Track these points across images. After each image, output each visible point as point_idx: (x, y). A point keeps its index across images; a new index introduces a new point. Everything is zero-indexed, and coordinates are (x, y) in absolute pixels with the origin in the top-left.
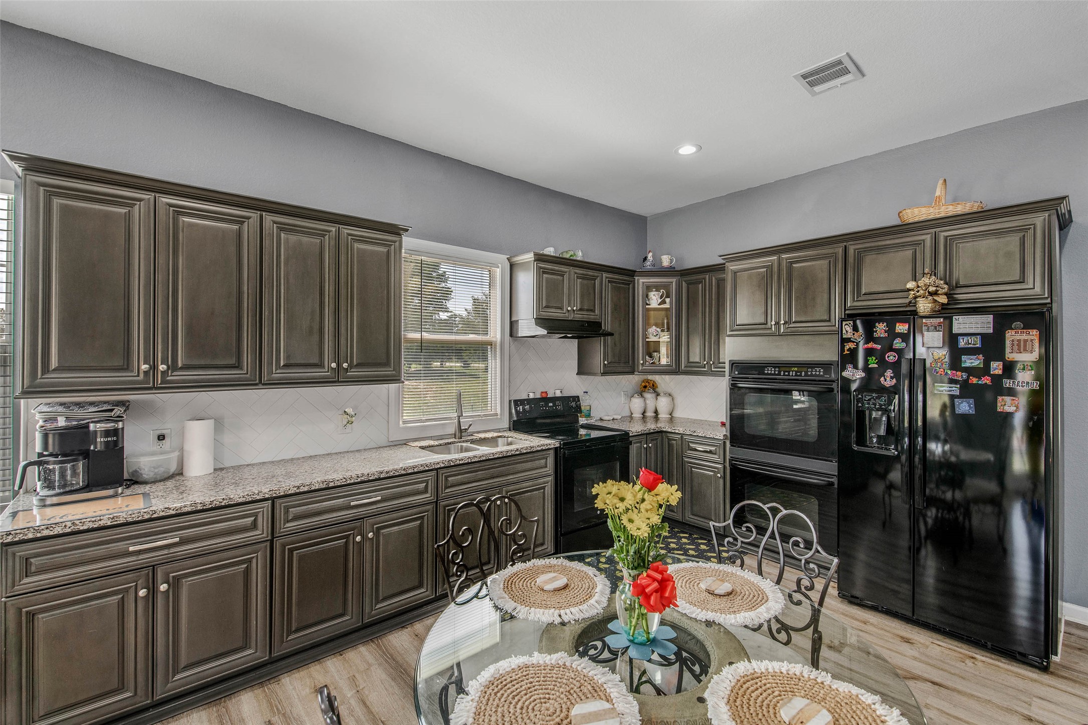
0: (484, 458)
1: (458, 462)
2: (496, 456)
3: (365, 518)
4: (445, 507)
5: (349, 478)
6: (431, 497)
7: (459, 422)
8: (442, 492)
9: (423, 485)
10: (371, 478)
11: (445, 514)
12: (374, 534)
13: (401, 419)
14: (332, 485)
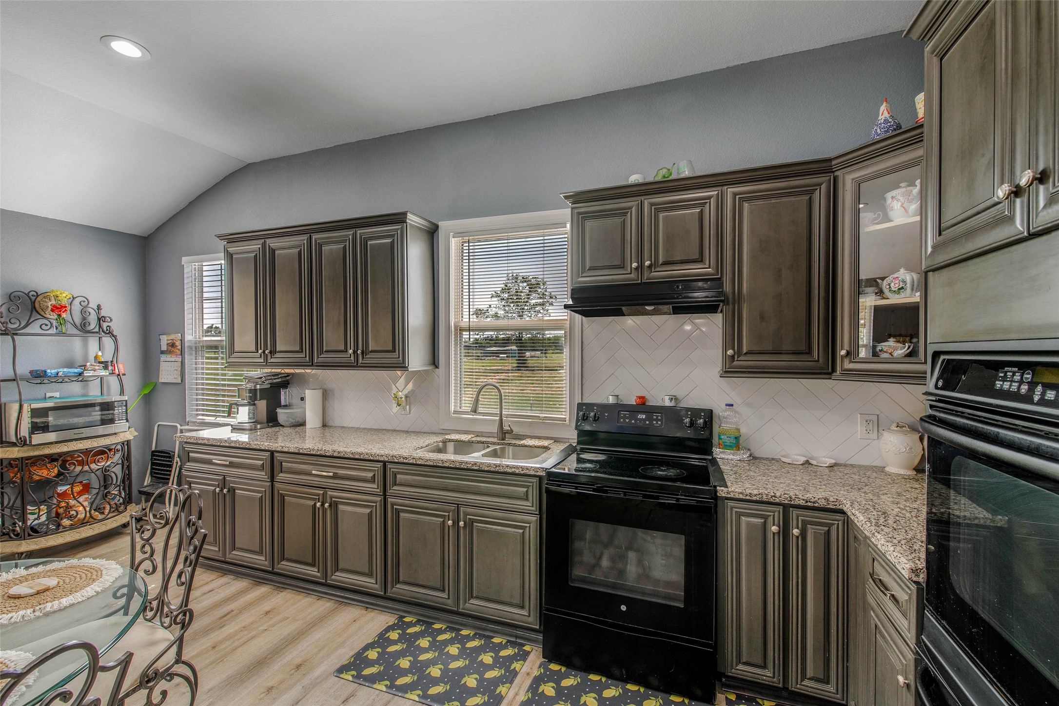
0: (431, 463)
1: (402, 459)
2: (447, 465)
3: (325, 488)
4: (393, 504)
5: (313, 450)
6: (378, 489)
7: (501, 420)
8: (390, 487)
9: (370, 475)
10: (327, 454)
11: (392, 512)
12: (330, 506)
13: (452, 409)
14: (301, 451)
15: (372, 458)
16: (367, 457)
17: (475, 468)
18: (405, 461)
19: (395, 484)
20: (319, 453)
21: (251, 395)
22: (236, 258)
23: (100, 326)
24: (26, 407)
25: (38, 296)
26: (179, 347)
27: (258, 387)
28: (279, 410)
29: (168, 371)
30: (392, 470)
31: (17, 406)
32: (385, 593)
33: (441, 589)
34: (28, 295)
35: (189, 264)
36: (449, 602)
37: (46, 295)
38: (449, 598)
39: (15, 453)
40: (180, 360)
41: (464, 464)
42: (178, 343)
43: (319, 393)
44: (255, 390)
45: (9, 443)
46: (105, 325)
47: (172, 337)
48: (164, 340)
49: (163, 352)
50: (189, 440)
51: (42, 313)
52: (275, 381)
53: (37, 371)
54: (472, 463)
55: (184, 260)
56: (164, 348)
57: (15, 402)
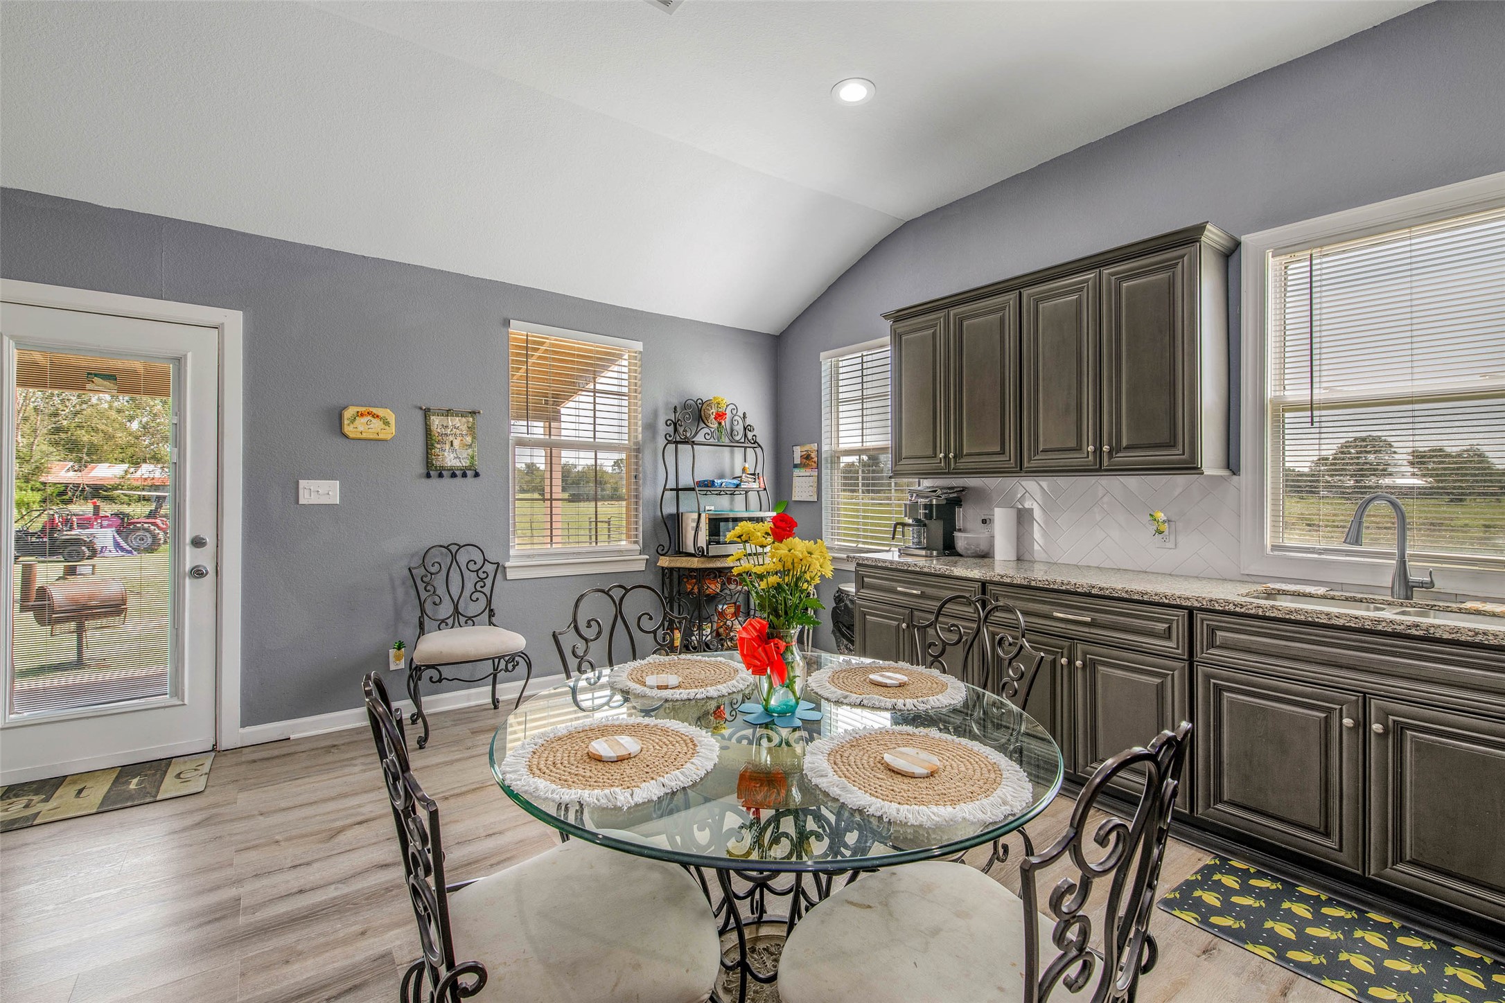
3: (1073, 639)
4: (1208, 677)
5: (1055, 582)
6: (1178, 649)
7: (1402, 563)
8: (1202, 649)
9: (1162, 626)
10: (1079, 590)
11: (1207, 689)
12: (1084, 665)
13: (1268, 542)
14: (1033, 584)
15: (1167, 601)
16: (1156, 599)
17: (1417, 633)
18: (1238, 609)
19: (1212, 645)
20: (1064, 588)
21: (927, 511)
22: (907, 339)
23: (746, 436)
24: (703, 516)
25: (703, 404)
26: (816, 459)
27: (934, 502)
28: (956, 534)
29: (802, 487)
30: (1205, 622)
31: (695, 516)
32: (1192, 810)
33: (1322, 830)
34: (696, 403)
35: (826, 361)
36: (1343, 856)
37: (709, 403)
38: (1341, 850)
39: (695, 563)
40: (816, 474)
41: (1384, 624)
42: (814, 455)
43: (1012, 513)
44: (931, 505)
45: (686, 553)
46: (750, 435)
47: (807, 447)
48: (798, 452)
49: (796, 466)
50: (866, 562)
51: (706, 422)
52: (951, 496)
53: (704, 481)
54: (1409, 624)
55: (822, 355)
56: (797, 461)
57: (695, 512)
